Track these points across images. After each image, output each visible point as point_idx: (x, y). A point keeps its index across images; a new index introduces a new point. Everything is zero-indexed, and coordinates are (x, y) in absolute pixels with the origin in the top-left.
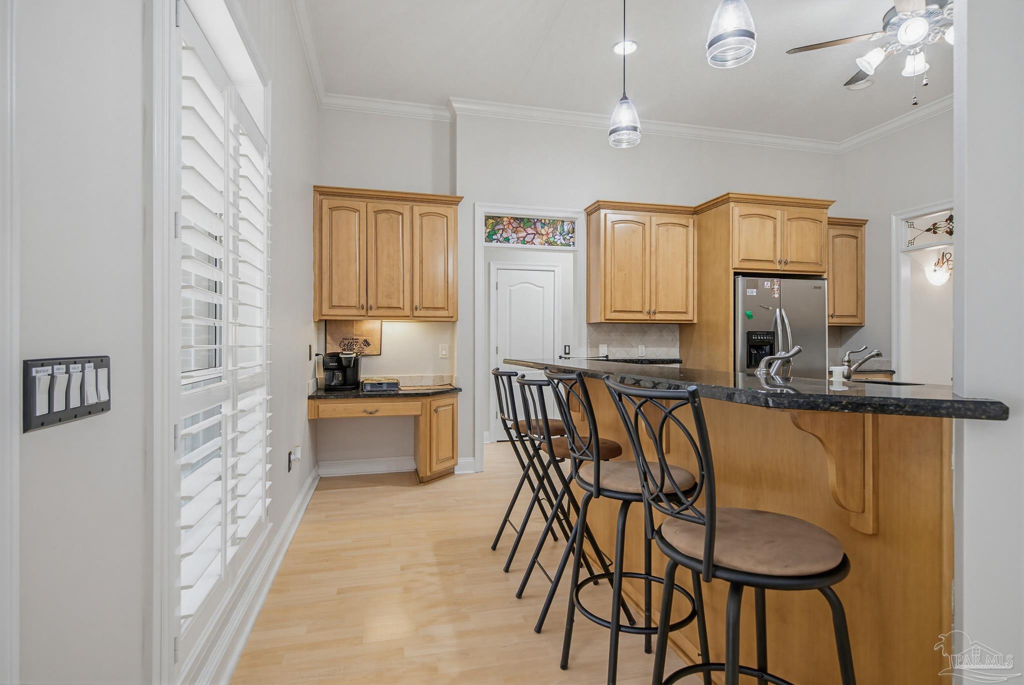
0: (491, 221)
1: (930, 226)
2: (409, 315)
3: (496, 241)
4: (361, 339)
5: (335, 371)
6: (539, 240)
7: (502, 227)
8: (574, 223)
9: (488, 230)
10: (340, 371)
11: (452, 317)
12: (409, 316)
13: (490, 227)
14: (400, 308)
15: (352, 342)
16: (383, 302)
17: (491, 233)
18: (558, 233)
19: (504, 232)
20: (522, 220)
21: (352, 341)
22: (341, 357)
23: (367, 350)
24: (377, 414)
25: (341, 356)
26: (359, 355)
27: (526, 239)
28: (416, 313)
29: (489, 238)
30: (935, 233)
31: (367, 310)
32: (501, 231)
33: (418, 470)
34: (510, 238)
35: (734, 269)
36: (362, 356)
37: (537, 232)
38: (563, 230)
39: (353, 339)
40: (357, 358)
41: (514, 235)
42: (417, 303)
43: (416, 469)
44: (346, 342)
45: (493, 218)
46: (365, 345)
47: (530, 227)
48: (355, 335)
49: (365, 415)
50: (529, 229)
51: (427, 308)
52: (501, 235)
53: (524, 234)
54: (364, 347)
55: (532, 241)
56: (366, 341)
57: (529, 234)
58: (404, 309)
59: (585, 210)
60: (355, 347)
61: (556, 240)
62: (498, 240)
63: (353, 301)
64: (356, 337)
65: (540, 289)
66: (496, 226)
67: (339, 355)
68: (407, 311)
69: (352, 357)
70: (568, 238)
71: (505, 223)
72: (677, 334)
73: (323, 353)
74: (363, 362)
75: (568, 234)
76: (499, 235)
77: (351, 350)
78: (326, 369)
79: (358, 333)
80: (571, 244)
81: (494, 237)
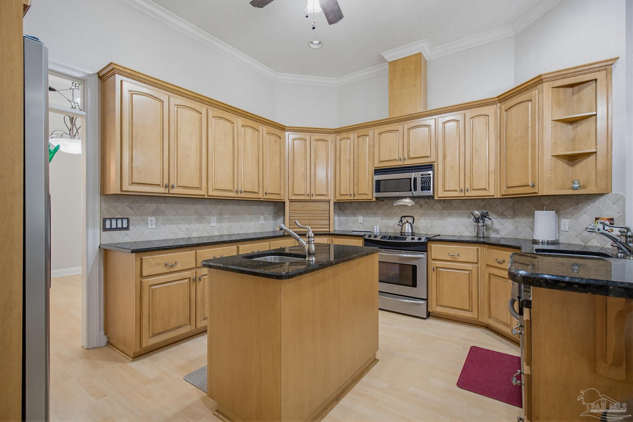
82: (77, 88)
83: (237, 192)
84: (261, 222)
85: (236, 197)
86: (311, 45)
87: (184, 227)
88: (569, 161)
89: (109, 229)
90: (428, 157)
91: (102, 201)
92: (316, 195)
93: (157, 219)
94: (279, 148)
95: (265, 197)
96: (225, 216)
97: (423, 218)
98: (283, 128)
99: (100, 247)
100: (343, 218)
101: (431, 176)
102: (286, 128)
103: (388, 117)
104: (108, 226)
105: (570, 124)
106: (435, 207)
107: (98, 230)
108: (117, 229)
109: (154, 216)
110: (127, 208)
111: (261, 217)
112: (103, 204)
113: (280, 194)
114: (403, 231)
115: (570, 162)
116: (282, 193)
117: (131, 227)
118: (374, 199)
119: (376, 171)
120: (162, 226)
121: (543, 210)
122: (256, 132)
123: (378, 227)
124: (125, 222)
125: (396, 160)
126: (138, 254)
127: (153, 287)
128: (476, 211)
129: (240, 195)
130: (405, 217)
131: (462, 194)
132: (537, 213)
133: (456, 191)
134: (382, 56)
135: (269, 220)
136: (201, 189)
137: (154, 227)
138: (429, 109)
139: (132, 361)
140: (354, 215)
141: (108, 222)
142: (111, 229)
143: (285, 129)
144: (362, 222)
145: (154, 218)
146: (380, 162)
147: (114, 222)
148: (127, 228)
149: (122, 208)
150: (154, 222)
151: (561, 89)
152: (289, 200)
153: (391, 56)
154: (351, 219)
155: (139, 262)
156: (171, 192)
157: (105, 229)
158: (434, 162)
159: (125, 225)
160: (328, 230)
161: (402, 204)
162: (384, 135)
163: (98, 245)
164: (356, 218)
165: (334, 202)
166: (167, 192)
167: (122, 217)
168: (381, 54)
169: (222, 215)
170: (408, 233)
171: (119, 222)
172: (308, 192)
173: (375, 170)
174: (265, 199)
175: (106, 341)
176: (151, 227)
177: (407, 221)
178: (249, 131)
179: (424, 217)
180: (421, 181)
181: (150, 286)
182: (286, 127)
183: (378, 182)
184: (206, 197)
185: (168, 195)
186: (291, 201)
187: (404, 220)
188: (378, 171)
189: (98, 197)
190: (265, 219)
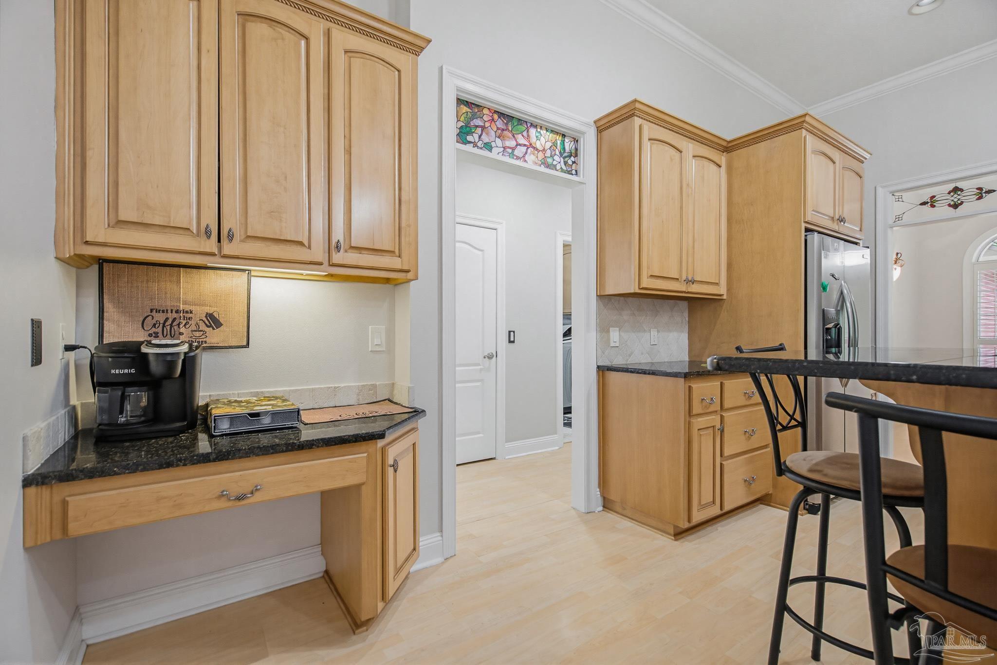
0: (465, 109)
1: (926, 198)
2: (320, 260)
3: (472, 145)
4: (200, 312)
5: (129, 389)
6: (533, 157)
7: (481, 124)
8: (577, 141)
9: (461, 124)
10: (145, 388)
11: (408, 271)
12: (321, 264)
13: (462, 119)
14: (301, 243)
15: (174, 319)
16: (257, 227)
17: (464, 130)
18: (557, 153)
19: (484, 134)
20: (510, 118)
21: (175, 315)
22: (146, 354)
23: (214, 337)
24: (258, 497)
25: (145, 349)
26: (197, 348)
27: (516, 152)
28: (337, 258)
29: (463, 135)
30: (933, 206)
31: (219, 241)
32: (479, 130)
33: (331, 572)
34: (493, 144)
35: (806, 222)
36: (205, 349)
37: (531, 144)
38: (564, 149)
39: (177, 312)
40: (192, 354)
41: (499, 142)
42: (338, 234)
43: (327, 572)
44: (160, 317)
45: (468, 104)
46: (211, 326)
47: (521, 133)
48: (185, 303)
49: (223, 504)
50: (520, 136)
51: (359, 249)
52: (480, 137)
53: (512, 143)
54: (207, 329)
55: (524, 156)
56: (210, 316)
57: (520, 145)
58: (309, 247)
59: (595, 122)
60: (182, 330)
61: (555, 163)
62: (475, 145)
63: (186, 216)
64: (188, 308)
65: (480, 253)
66: (472, 119)
67: (140, 349)
68: (318, 252)
69: (178, 354)
70: (570, 162)
71: (486, 118)
72: (686, 314)
73: (92, 342)
74: (206, 362)
75: (570, 156)
76: (476, 136)
77: (172, 337)
78: (99, 384)
79: (190, 298)
80: (574, 172)
81: (469, 138)
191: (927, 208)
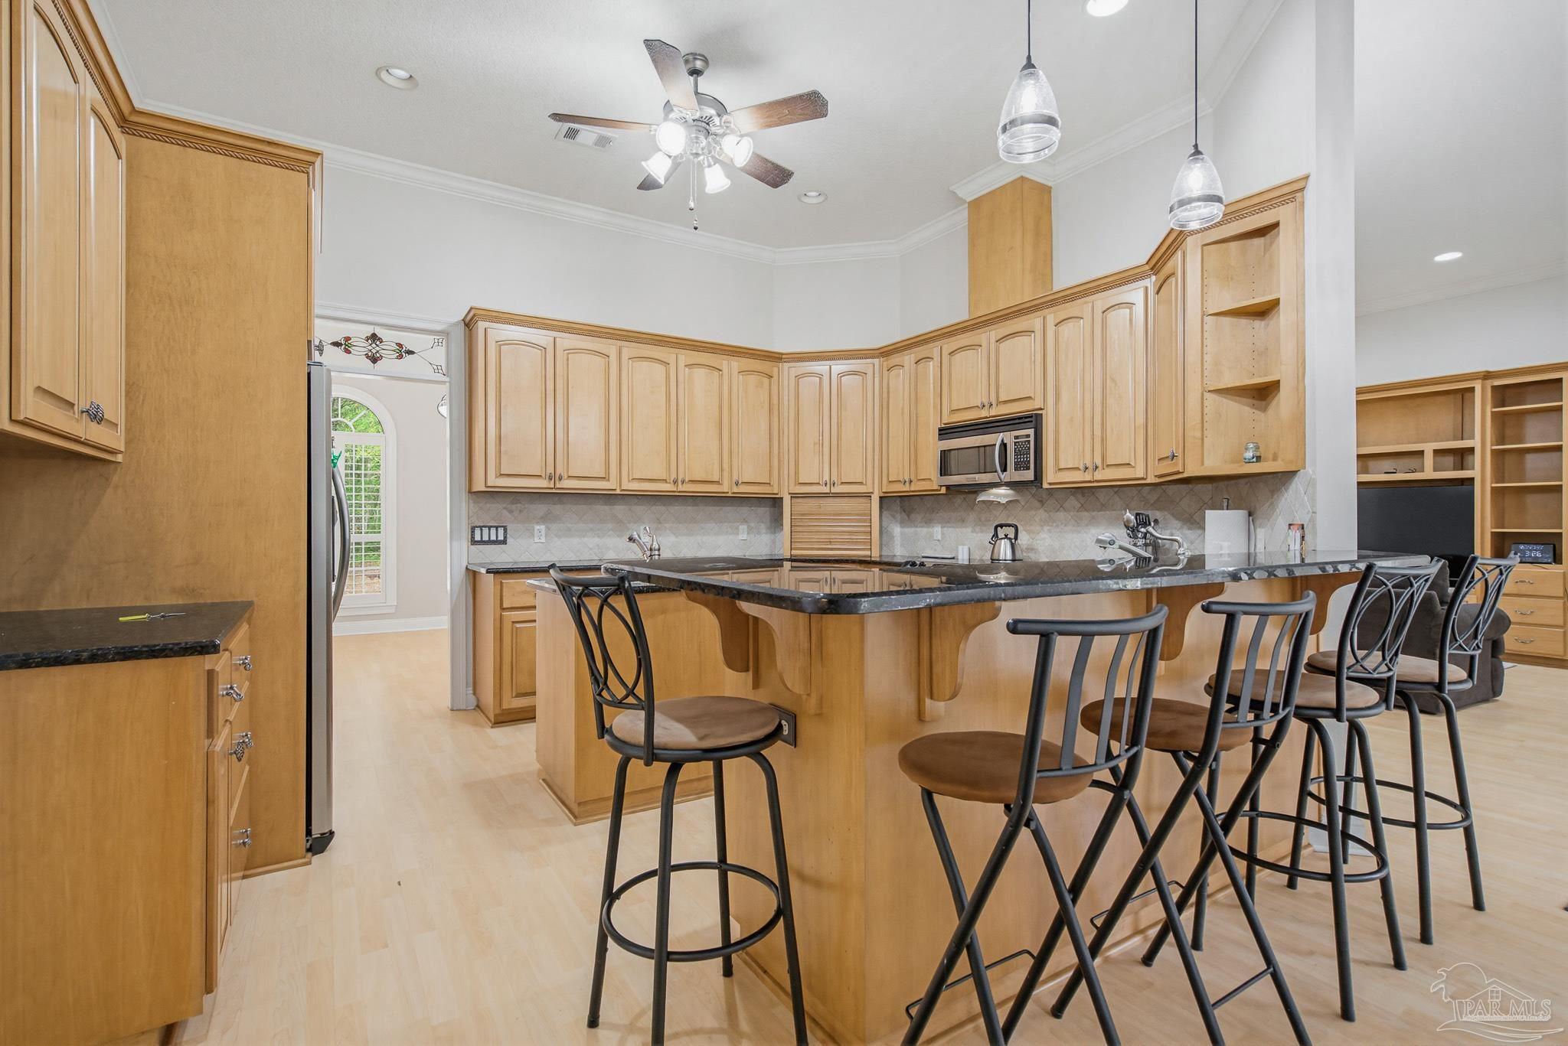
82: (440, 344)
83: (675, 482)
84: (740, 537)
85: (675, 492)
86: (806, 200)
87: (592, 541)
88: (1257, 400)
89: (478, 542)
90: (1030, 398)
91: (471, 501)
92: (842, 483)
93: (548, 529)
94: (767, 395)
95: (735, 490)
96: (667, 526)
97: (1046, 528)
98: (776, 358)
99: (467, 568)
100: (909, 531)
101: (1032, 439)
102: (783, 356)
103: (966, 317)
104: (478, 538)
105: (1259, 318)
106: (1067, 505)
107: (465, 543)
108: (490, 542)
109: (543, 523)
110: (505, 512)
111: (743, 527)
112: (472, 505)
113: (769, 484)
114: (995, 557)
115: (1259, 402)
116: (775, 483)
117: (509, 540)
118: (943, 490)
119: (943, 432)
120: (556, 539)
121: (1223, 509)
122: (716, 373)
123: (966, 549)
124: (501, 531)
125: (978, 406)
126: (497, 575)
127: (518, 625)
128: (1128, 514)
129: (681, 488)
130: (1001, 526)
131: (1088, 477)
132: (1210, 515)
133: (1078, 469)
134: (954, 193)
135: (759, 533)
136: (609, 480)
137: (543, 540)
138: (1055, 290)
139: (492, 727)
140: (928, 522)
141: (477, 532)
142: (482, 542)
143: (781, 359)
144: (940, 539)
145: (543, 527)
146: (953, 411)
147: (485, 531)
148: (504, 542)
149: (495, 511)
150: (543, 532)
151: (1233, 245)
152: (790, 494)
153: (971, 190)
154: (923, 531)
155: (499, 587)
156: (558, 486)
157: (474, 542)
158: (1041, 409)
159: (501, 538)
160: (868, 553)
161: (991, 498)
162: (958, 357)
163: (465, 564)
164: (930, 529)
165: (880, 497)
166: (553, 486)
167: (496, 525)
168: (951, 189)
169: (660, 523)
170: (1005, 560)
171: (493, 531)
172: (826, 478)
173: (940, 430)
174: (734, 493)
175: (476, 704)
176: (539, 541)
177: (1006, 536)
178: (700, 374)
179: (1048, 528)
180: (1015, 449)
181: (513, 622)
182: (782, 354)
183: (945, 455)
184: (618, 492)
185: (554, 491)
186: (794, 496)
187: (1001, 533)
188: (945, 432)
189: (464, 496)
190: (750, 530)
191: (339, 351)
